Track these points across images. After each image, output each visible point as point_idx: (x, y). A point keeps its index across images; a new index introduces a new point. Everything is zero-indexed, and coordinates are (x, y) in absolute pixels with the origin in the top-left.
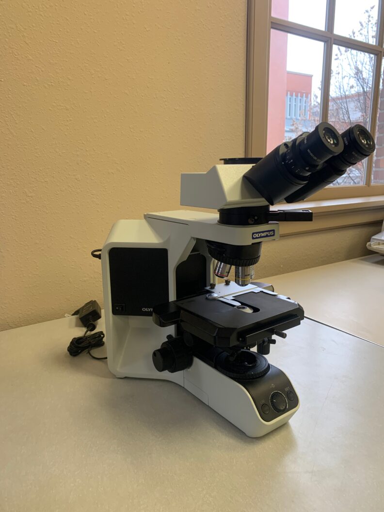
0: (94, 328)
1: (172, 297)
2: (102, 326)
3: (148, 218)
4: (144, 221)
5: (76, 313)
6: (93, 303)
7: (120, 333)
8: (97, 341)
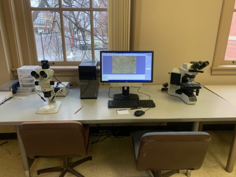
0: (166, 87)
1: (181, 82)
2: (168, 87)
3: (179, 68)
4: (178, 69)
5: (163, 85)
6: (167, 83)
7: (171, 88)
8: (167, 89)
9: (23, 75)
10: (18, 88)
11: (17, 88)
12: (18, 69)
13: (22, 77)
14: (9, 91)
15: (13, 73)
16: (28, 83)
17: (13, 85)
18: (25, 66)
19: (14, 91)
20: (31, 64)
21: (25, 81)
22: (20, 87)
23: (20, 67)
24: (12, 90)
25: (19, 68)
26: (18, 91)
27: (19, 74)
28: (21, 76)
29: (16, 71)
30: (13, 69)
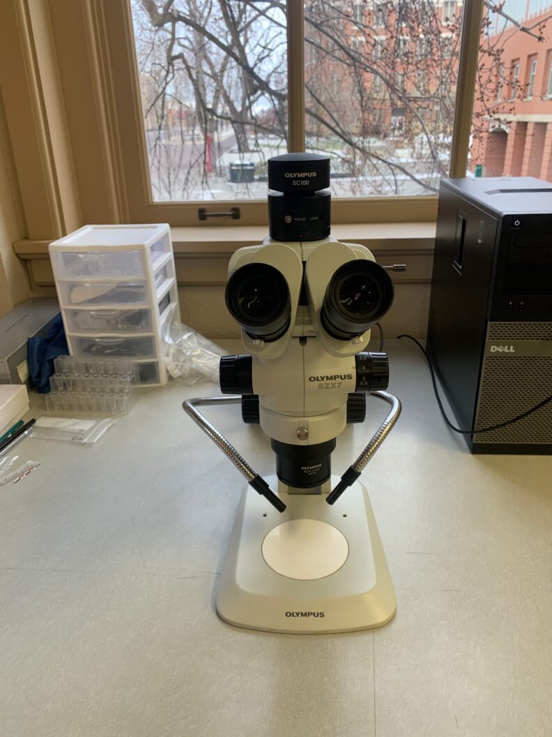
9: (87, 280)
10: (60, 361)
11: (51, 362)
12: (54, 244)
13: (77, 296)
14: (8, 383)
15: (26, 268)
16: (115, 329)
17: (30, 344)
18: (88, 229)
19: (39, 376)
20: (117, 218)
21: (99, 316)
22: (68, 353)
23: (64, 234)
24: (23, 371)
25: (57, 238)
26: (57, 379)
27: (61, 274)
28: (72, 286)
29: (45, 258)
30: (28, 247)
